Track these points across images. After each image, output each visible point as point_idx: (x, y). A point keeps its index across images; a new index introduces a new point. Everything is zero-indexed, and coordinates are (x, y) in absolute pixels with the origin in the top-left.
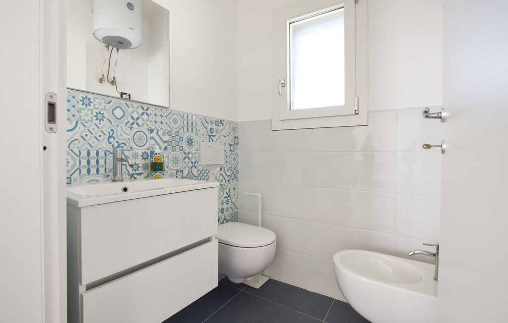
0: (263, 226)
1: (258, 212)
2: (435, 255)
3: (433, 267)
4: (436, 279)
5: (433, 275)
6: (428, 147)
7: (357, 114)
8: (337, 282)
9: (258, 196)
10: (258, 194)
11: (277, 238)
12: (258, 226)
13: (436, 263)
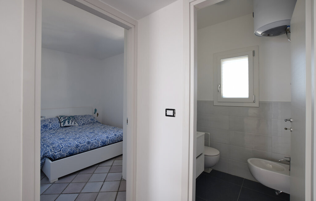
0: (210, 146)
1: (208, 141)
2: (289, 161)
3: (289, 166)
4: (290, 170)
5: (289, 169)
6: (286, 129)
7: (254, 102)
8: (250, 171)
9: (208, 134)
10: (208, 133)
11: (220, 153)
12: (208, 146)
13: (289, 164)
